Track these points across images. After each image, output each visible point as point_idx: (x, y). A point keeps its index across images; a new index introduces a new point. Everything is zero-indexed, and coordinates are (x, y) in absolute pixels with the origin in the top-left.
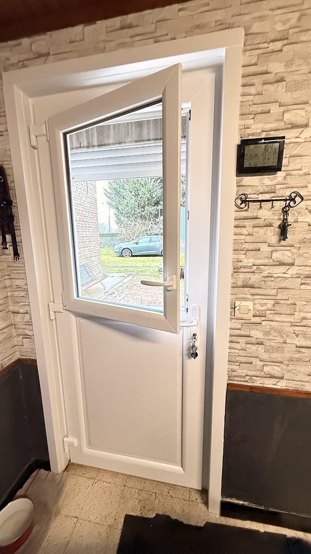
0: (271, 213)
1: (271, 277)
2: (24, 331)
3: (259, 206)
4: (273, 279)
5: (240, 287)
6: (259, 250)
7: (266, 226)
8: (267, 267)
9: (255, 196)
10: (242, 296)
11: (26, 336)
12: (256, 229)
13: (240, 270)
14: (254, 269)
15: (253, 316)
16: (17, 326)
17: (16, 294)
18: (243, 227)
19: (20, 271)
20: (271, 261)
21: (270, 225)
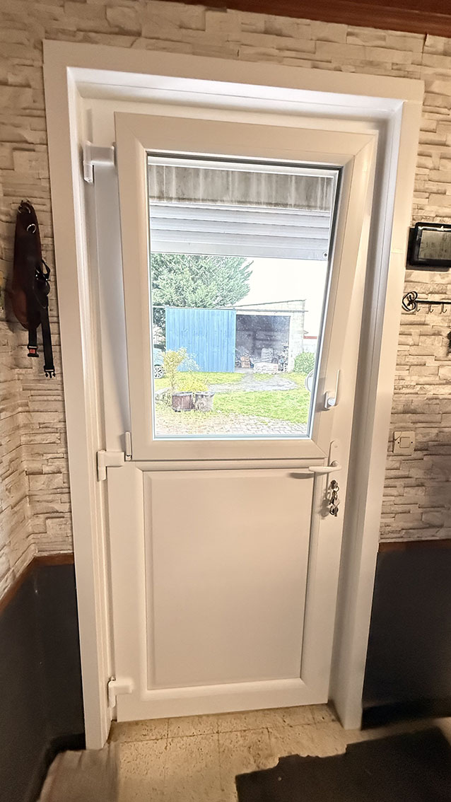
0: (440, 318)
1: (436, 399)
2: (51, 505)
3: (428, 309)
4: (438, 401)
5: (400, 413)
6: (425, 365)
7: (434, 334)
8: (432, 387)
9: (424, 296)
10: (402, 424)
11: (53, 514)
12: (423, 338)
13: (402, 391)
14: (418, 389)
15: (415, 450)
16: (37, 498)
17: (38, 438)
18: (408, 335)
19: (49, 398)
20: (437, 379)
21: (439, 334)
